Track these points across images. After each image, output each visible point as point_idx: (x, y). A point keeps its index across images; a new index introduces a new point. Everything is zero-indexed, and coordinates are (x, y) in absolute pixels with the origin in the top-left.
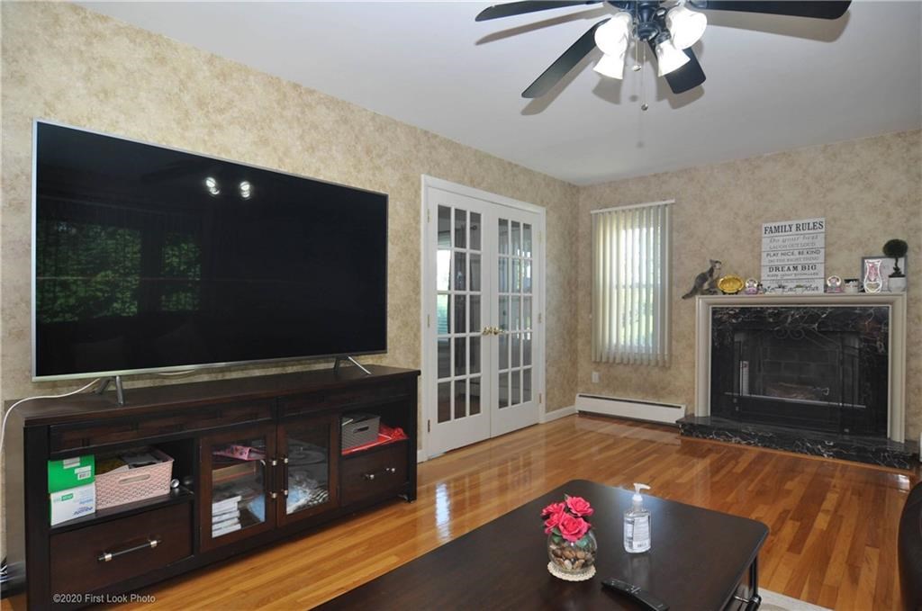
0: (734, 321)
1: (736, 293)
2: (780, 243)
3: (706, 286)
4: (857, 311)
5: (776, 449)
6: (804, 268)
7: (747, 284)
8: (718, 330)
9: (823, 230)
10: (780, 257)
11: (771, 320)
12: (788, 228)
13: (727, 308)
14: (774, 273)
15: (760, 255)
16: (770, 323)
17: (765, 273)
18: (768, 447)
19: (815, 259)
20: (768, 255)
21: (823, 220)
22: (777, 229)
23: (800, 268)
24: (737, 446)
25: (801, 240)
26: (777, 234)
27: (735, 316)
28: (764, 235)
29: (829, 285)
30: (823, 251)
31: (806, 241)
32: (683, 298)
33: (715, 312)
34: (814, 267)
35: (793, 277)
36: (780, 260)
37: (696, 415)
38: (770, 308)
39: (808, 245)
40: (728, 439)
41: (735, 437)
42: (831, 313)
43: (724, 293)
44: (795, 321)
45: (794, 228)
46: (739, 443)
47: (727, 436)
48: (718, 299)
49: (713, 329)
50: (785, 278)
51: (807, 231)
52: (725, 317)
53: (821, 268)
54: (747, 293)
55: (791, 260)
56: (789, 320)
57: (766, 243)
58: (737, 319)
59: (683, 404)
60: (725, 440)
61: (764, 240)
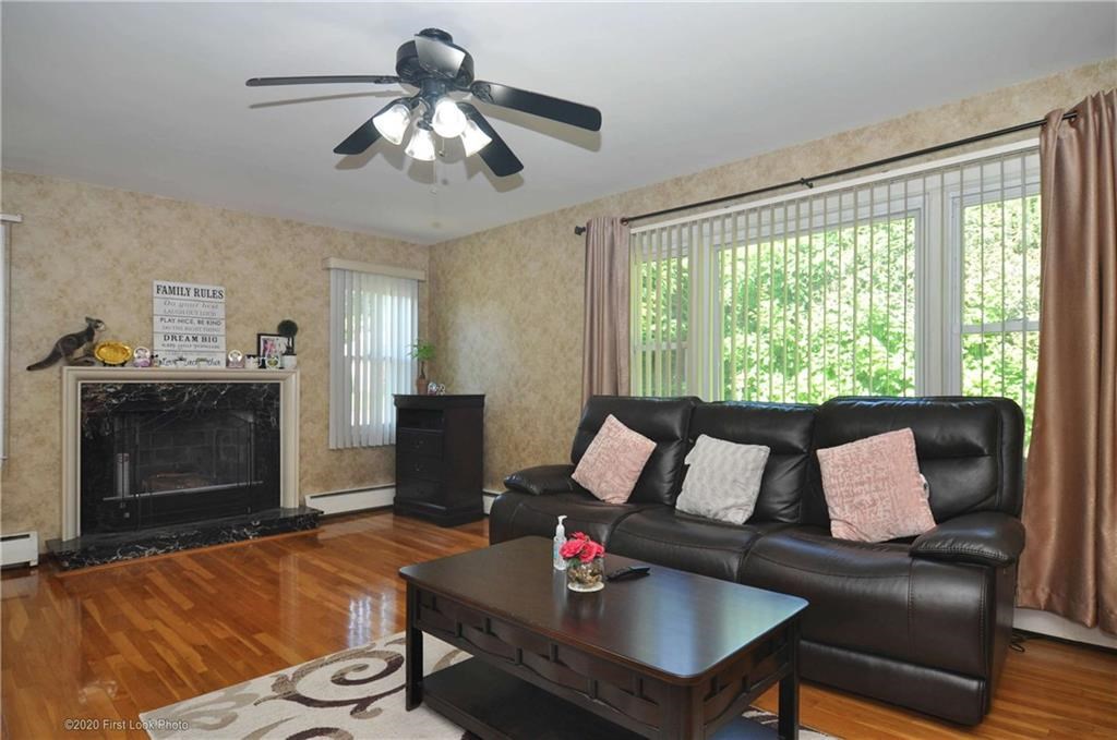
0: (114, 401)
1: (123, 365)
2: (177, 308)
3: (79, 352)
4: (254, 388)
5: (200, 547)
6: (204, 339)
7: (136, 355)
8: (89, 415)
9: (223, 300)
10: (176, 324)
11: (165, 399)
12: (185, 291)
13: (104, 385)
14: (170, 342)
15: (152, 320)
16: (164, 402)
17: (158, 341)
18: (193, 547)
19: (214, 330)
20: (162, 319)
21: (223, 289)
22: (172, 290)
23: (200, 339)
24: (154, 558)
25: (201, 307)
26: (172, 296)
27: (116, 395)
28: (155, 294)
29: (231, 359)
30: (223, 322)
31: (208, 310)
32: (29, 368)
33: (84, 391)
34: (215, 339)
35: (192, 348)
36: (178, 328)
37: (64, 540)
38: (163, 384)
39: (208, 313)
40: (140, 553)
41: (149, 548)
42: (230, 389)
43: (105, 365)
44: (193, 400)
45: (192, 293)
46: (155, 554)
47: (138, 550)
48: (95, 372)
49: (82, 414)
50: (184, 349)
51: (206, 299)
52: (101, 397)
53: (222, 341)
54: (136, 365)
55: (190, 329)
56: (187, 398)
57: (159, 304)
58: (118, 398)
59: (29, 529)
60: (135, 557)
61: (156, 301)
